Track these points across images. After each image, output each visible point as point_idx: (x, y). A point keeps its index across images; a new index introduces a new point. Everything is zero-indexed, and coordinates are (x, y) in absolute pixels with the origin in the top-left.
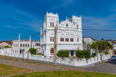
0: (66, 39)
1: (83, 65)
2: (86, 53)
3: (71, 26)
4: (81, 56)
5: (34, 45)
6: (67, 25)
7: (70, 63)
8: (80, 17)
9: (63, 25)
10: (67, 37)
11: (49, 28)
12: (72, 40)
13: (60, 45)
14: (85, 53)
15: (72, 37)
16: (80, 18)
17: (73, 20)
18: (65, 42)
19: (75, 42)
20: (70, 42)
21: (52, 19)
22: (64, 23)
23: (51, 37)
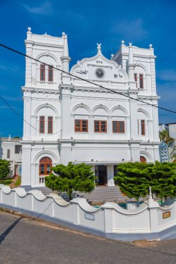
0: (96, 123)
1: (148, 231)
2: (159, 175)
3: (115, 76)
4: (136, 188)
5: (9, 151)
6: (100, 74)
7: (91, 217)
8: (149, 48)
9: (85, 73)
10: (101, 115)
11: (34, 86)
12: (119, 127)
13: (73, 143)
14: (153, 176)
15: (118, 116)
16: (150, 52)
17: (123, 57)
18: (91, 135)
19: (131, 133)
20: (110, 135)
21: (47, 54)
22: (88, 65)
23: (42, 118)
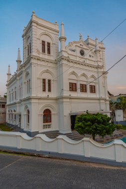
0: (81, 85)
3: (90, 56)
6: (82, 53)
9: (74, 51)
10: (83, 81)
13: (70, 99)
19: (99, 93)
21: (47, 33)
22: (76, 46)
23: (44, 80)
